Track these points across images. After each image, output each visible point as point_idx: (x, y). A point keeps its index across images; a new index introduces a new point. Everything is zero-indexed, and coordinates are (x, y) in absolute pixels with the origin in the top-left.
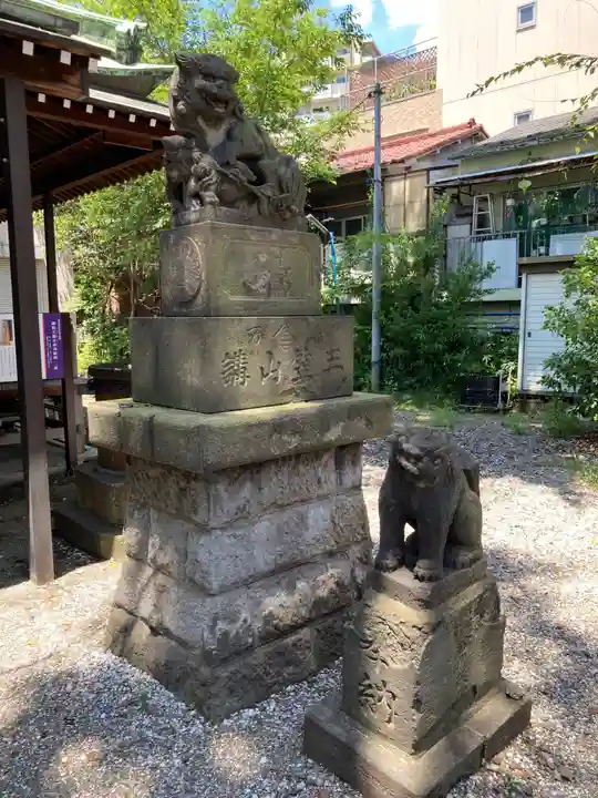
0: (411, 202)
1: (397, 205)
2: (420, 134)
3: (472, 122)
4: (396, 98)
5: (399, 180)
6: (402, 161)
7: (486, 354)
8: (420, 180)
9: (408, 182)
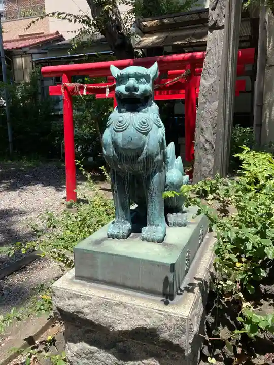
0: (26, 68)
1: (19, 69)
2: (39, 35)
3: (57, 33)
4: (27, 16)
5: (20, 57)
6: (21, 48)
7: (57, 137)
8: (29, 59)
9: (23, 59)
